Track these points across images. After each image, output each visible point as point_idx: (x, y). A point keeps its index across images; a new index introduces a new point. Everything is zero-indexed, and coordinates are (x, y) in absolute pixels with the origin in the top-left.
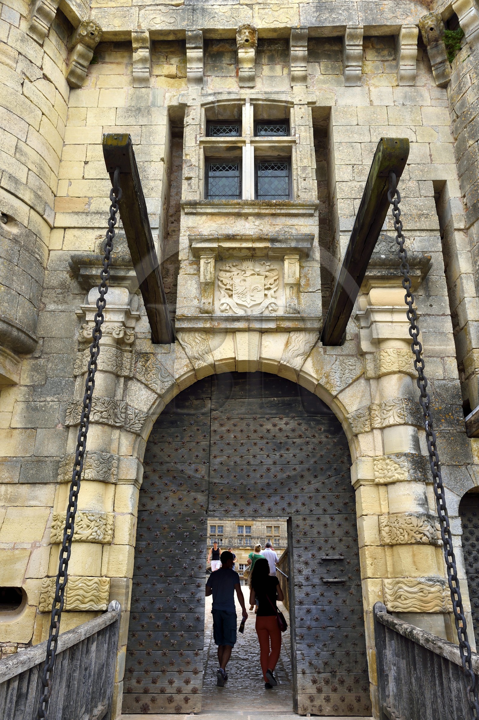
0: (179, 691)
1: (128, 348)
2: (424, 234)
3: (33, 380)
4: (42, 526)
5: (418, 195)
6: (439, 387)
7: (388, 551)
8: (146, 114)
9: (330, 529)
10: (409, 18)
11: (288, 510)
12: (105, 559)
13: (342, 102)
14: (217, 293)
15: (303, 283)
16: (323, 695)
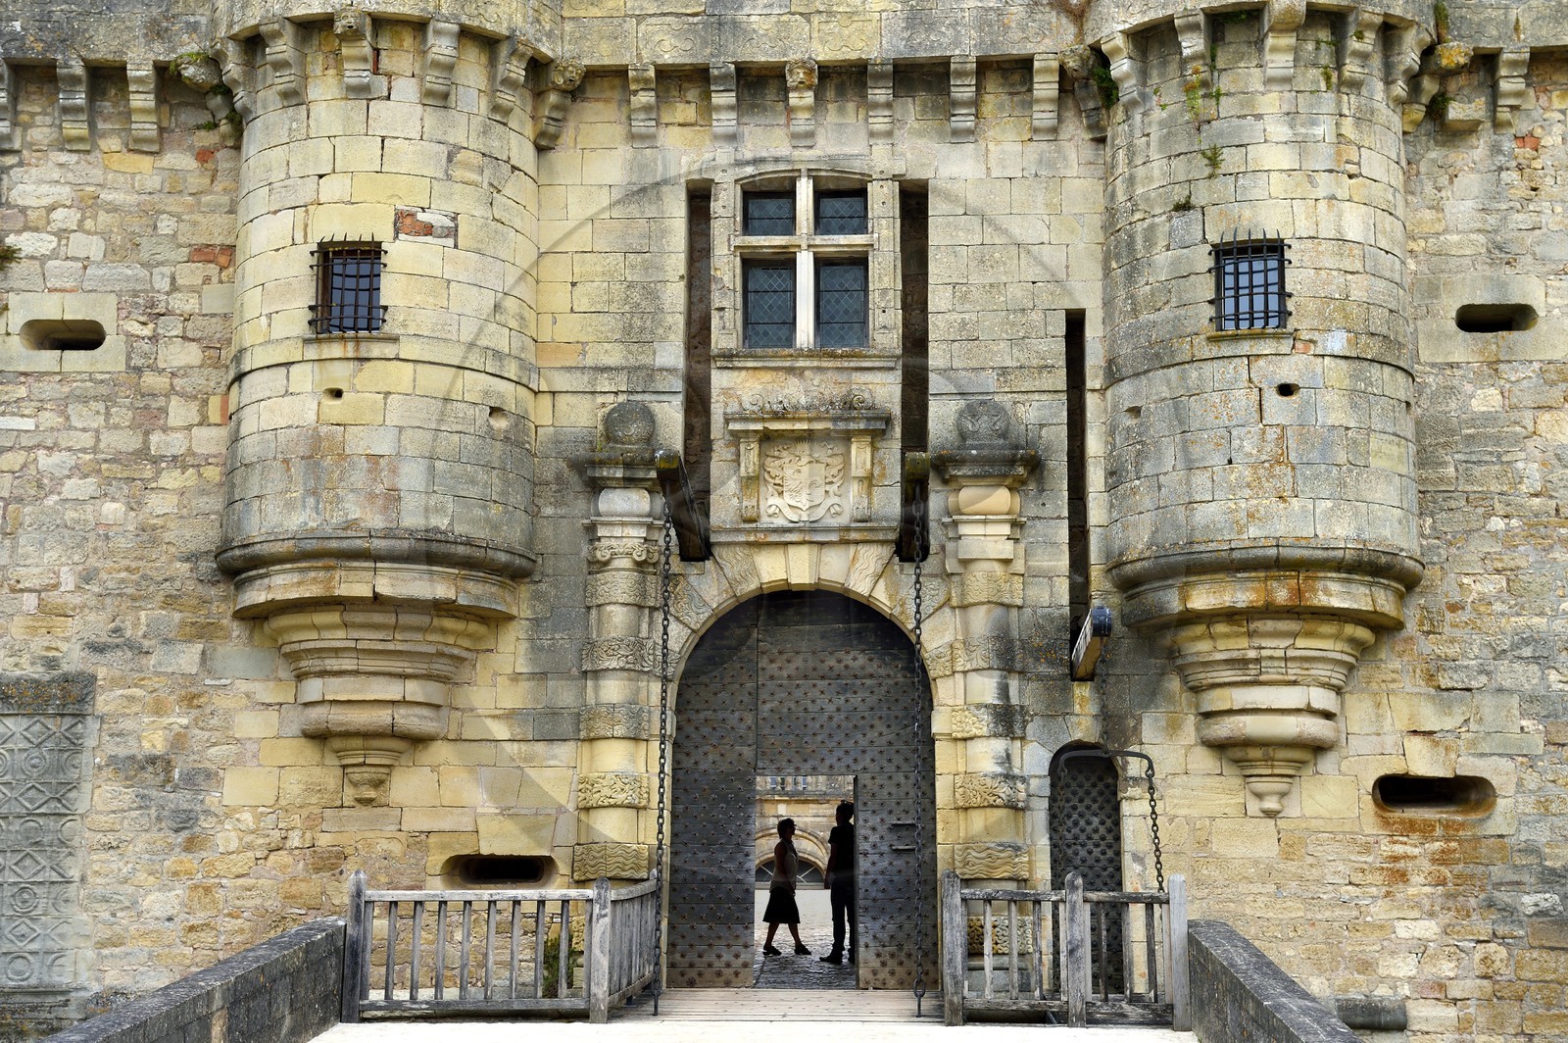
0: (728, 965)
1: (651, 569)
2: (1044, 397)
3: (535, 613)
4: (567, 789)
5: (1043, 334)
6: (1042, 617)
7: (962, 815)
8: (654, 198)
9: (903, 789)
10: (1046, 40)
11: (854, 767)
12: (642, 825)
13: (946, 171)
14: (762, 489)
15: (876, 472)
16: (887, 969)
